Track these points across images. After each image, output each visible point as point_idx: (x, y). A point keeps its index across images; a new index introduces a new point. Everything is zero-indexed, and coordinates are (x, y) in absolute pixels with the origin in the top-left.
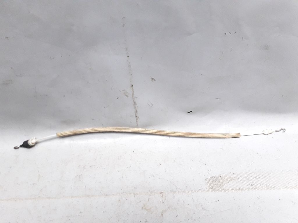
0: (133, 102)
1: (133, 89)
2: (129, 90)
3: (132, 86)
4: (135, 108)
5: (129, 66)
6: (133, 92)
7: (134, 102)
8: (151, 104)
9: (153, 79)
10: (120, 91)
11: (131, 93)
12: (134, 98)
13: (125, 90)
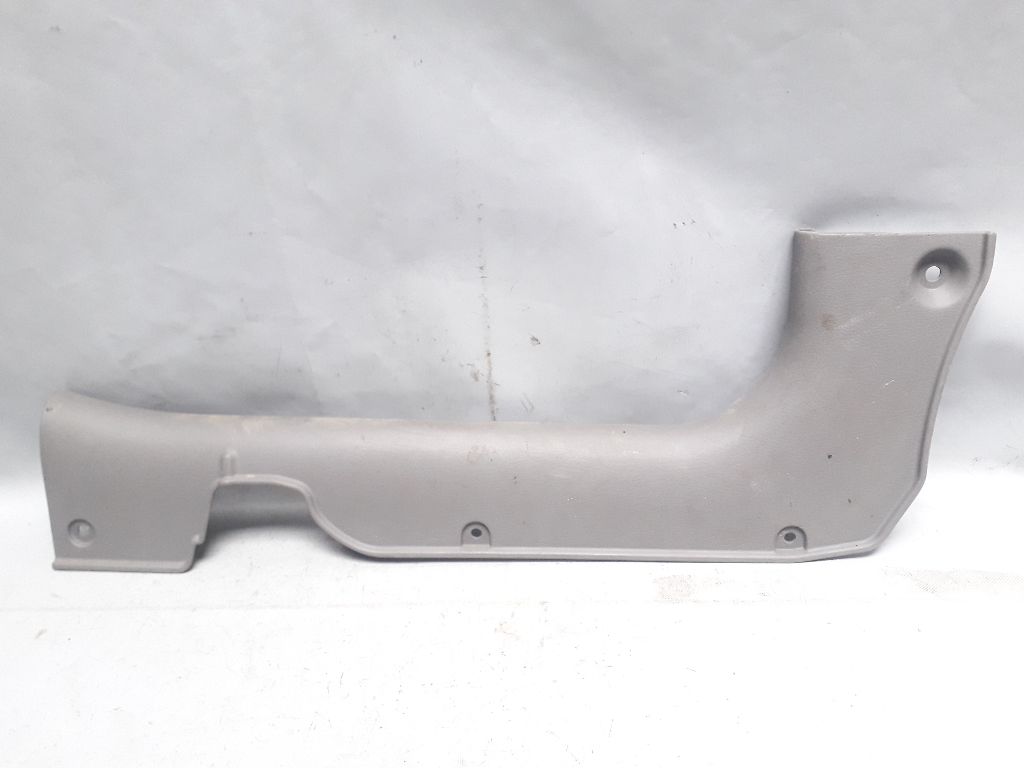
0: (489, 397)
1: (489, 363)
2: (481, 366)
3: (489, 354)
4: (493, 412)
5: (485, 305)
6: (490, 370)
7: (491, 397)
8: (530, 403)
9: (534, 339)
10: (462, 366)
11: (486, 372)
12: (491, 386)
13: (472, 365)
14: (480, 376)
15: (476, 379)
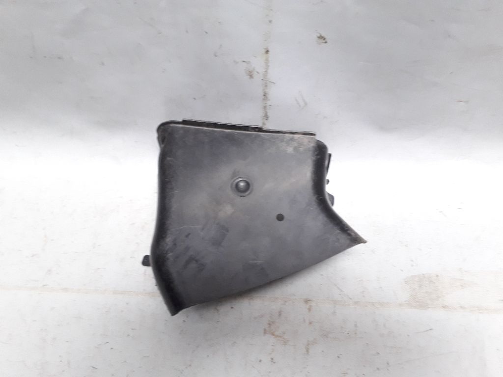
0: (262, 94)
1: (267, 60)
3: (267, 52)
4: (265, 108)
6: (267, 67)
7: (265, 95)
8: (304, 101)
9: (322, 38)
11: (261, 70)
12: (266, 83)
13: (248, 63)
14: (255, 75)
15: (251, 76)
